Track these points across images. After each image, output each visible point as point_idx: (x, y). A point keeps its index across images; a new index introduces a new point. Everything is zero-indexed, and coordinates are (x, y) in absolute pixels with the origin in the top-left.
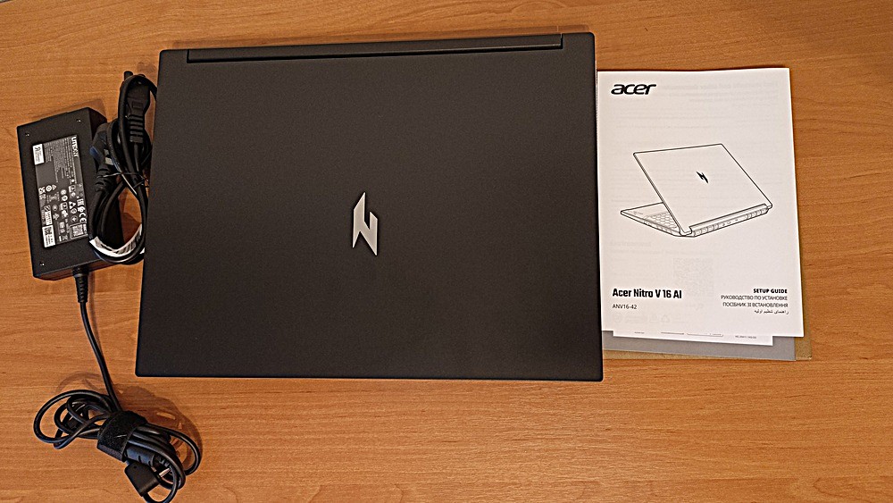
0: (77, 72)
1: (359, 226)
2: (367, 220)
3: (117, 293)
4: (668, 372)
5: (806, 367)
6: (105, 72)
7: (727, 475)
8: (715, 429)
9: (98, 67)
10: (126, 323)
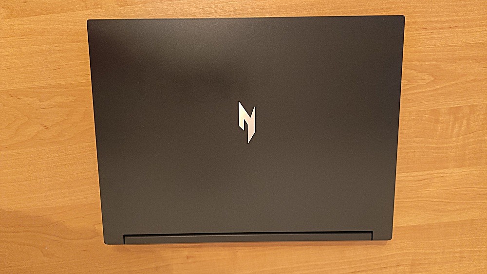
0: (481, 252)
1: (251, 121)
2: (245, 124)
3: (445, 107)
4: (82, 78)
5: (3, 86)
6: (460, 252)
7: (42, 17)
8: (52, 45)
9: (465, 255)
10: (438, 87)
